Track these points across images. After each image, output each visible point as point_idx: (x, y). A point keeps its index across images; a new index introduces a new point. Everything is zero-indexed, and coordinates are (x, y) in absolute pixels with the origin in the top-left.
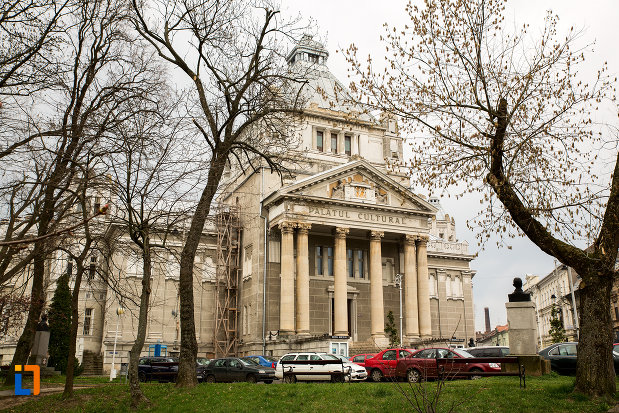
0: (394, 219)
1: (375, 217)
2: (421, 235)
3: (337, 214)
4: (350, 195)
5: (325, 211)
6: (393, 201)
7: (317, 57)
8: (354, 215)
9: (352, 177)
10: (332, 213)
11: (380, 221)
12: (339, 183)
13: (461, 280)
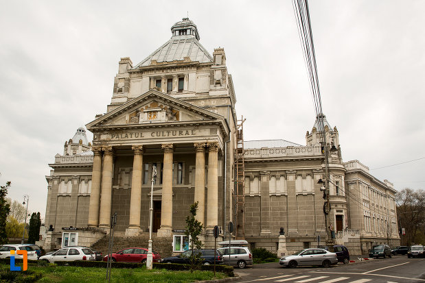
0: (184, 132)
1: (166, 133)
2: (209, 141)
3: (133, 136)
4: (144, 119)
5: (124, 135)
6: (183, 118)
7: (186, 30)
8: (147, 135)
9: (149, 105)
10: (129, 136)
11: (171, 135)
12: (137, 112)
13: (313, 178)
